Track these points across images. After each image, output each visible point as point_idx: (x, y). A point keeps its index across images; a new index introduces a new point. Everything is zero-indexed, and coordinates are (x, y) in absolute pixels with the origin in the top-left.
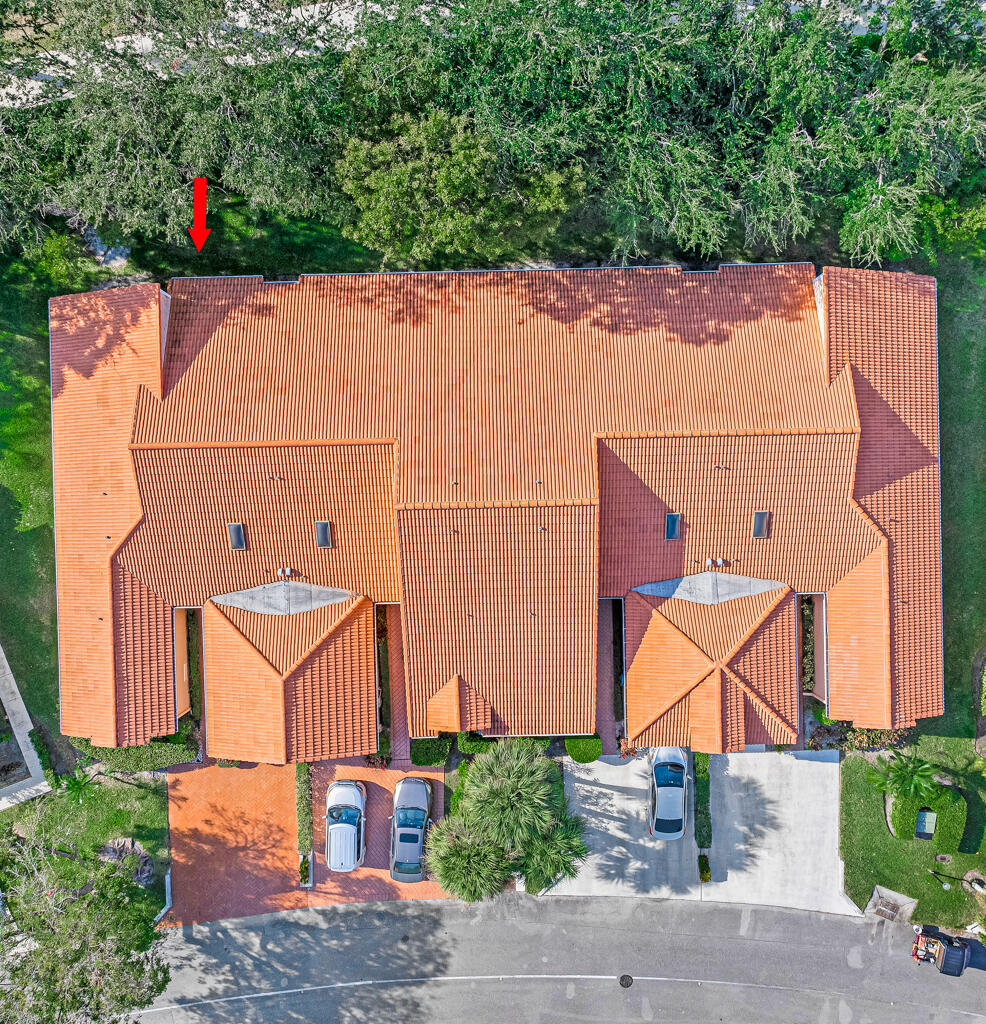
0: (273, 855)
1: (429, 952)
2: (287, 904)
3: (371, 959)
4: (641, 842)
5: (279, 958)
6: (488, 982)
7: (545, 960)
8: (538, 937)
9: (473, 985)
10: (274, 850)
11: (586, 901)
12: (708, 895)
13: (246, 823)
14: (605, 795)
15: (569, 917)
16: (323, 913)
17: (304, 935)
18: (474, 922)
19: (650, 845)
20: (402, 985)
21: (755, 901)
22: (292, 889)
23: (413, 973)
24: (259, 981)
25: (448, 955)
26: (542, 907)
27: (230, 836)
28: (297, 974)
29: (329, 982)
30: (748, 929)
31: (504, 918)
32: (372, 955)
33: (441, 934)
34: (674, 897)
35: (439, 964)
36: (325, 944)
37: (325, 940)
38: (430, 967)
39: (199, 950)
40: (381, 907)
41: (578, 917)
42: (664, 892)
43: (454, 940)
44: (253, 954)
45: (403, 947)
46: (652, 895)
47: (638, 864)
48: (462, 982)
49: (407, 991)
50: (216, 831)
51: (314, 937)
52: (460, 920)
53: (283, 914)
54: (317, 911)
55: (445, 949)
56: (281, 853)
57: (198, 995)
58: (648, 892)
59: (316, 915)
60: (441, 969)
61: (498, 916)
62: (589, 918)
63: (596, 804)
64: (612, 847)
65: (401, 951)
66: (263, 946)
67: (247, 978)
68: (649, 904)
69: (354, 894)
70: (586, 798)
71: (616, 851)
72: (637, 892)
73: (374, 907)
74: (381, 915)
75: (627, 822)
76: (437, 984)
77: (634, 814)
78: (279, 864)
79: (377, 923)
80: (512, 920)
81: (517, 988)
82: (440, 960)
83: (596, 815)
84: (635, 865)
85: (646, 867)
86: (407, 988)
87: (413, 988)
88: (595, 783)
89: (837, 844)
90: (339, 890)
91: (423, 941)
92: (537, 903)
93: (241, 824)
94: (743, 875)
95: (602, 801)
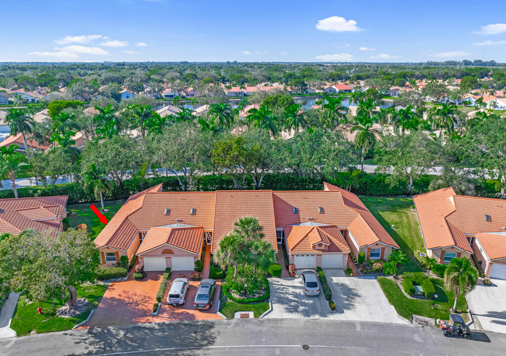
0: (143, 305)
1: (206, 336)
2: (142, 321)
3: (177, 339)
4: (303, 301)
5: (130, 339)
6: (235, 348)
7: (264, 340)
8: (260, 331)
9: (227, 350)
10: (144, 304)
11: (282, 320)
12: (337, 318)
13: (135, 296)
14: (286, 288)
15: (275, 325)
16: (159, 324)
17: (147, 331)
18: (229, 327)
19: (307, 302)
20: (190, 349)
21: (360, 320)
22: (147, 316)
23: (196, 344)
24: (116, 348)
25: (215, 338)
26: (262, 322)
27: (126, 299)
28: (137, 345)
29: (153, 348)
30: (361, 329)
31: (243, 325)
32: (178, 338)
33: (212, 331)
34: (322, 318)
35: (210, 341)
36: (156, 334)
37: (156, 333)
38: (205, 342)
39: (92, 337)
40: (186, 322)
41: (279, 325)
42: (317, 317)
43: (219, 332)
44: (118, 338)
45: (194, 335)
46: (311, 317)
47: (303, 308)
48: (221, 348)
49: (192, 352)
50: (122, 298)
51: (151, 332)
52: (223, 326)
53: (140, 324)
54: (156, 324)
55: (214, 335)
56: (147, 304)
57: (81, 354)
58: (309, 317)
59: (155, 325)
60: (211, 342)
61: (241, 325)
62: (284, 325)
63: (283, 290)
64: (291, 302)
65: (192, 336)
66: (125, 335)
67: (111, 347)
68: (311, 320)
69: (175, 318)
70: (278, 289)
71: (292, 304)
72: (305, 317)
73: (183, 322)
74: (185, 325)
75: (296, 295)
76: (208, 349)
77: (298, 293)
78: (145, 308)
79: (183, 327)
80: (247, 326)
81: (250, 350)
82: (211, 340)
83: (283, 293)
84: (301, 308)
85: (307, 308)
86: (192, 350)
87: (196, 350)
88: (281, 285)
89: (388, 302)
90: (168, 316)
91: (204, 333)
92: (259, 321)
93: (134, 296)
94: (351, 311)
95: (285, 290)
